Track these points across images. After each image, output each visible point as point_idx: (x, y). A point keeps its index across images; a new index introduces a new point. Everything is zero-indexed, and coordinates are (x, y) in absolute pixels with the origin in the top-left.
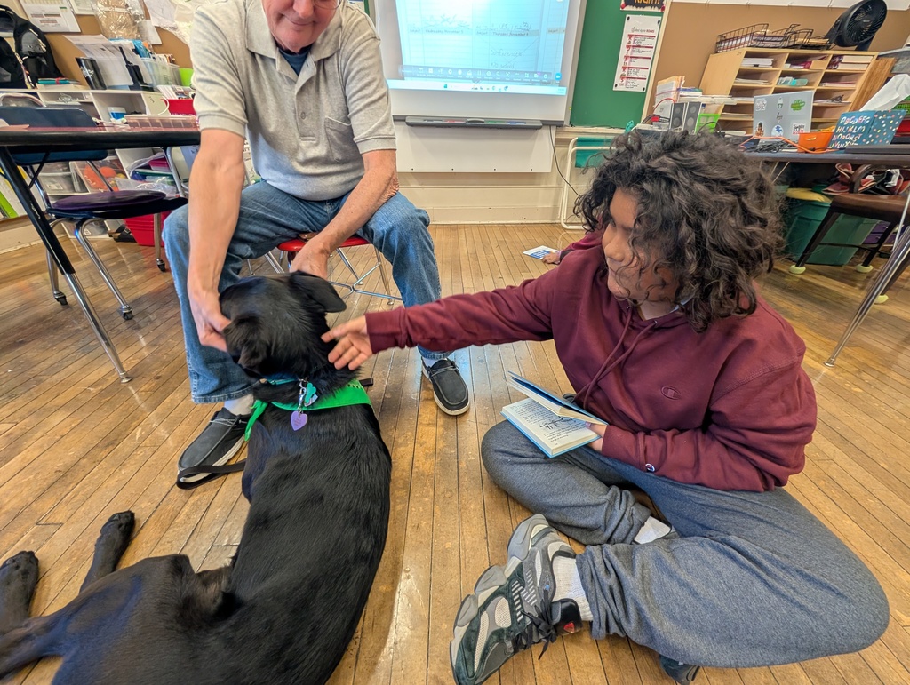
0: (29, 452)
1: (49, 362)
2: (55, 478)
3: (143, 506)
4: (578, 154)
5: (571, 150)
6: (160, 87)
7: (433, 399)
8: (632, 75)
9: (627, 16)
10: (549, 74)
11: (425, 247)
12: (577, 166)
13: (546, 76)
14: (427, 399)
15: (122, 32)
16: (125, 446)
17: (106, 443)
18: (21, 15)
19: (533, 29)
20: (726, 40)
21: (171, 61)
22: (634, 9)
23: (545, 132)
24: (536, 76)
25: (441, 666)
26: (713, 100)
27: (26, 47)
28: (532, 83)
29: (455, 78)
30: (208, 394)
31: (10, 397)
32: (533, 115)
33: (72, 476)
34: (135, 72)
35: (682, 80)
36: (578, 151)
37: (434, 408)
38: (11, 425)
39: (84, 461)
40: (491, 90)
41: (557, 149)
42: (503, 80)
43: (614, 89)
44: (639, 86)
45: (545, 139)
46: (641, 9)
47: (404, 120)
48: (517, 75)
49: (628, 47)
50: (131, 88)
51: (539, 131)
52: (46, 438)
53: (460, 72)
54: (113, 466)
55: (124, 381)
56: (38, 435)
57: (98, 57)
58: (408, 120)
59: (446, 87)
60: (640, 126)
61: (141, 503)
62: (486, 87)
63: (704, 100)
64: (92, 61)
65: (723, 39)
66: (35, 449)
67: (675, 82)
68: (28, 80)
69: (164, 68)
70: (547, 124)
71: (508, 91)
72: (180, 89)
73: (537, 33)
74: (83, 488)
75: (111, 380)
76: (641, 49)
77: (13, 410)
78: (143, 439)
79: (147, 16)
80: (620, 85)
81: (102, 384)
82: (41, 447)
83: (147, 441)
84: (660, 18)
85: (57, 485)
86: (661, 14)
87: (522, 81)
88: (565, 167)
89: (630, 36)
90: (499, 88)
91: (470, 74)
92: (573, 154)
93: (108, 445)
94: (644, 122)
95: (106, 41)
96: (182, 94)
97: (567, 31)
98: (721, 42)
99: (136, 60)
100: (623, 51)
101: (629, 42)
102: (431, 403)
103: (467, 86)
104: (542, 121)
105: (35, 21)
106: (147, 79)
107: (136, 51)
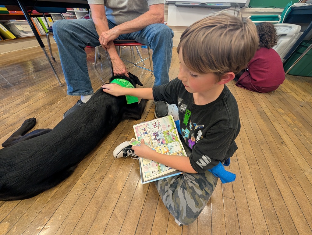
0: (31, 102)
1: (45, 77)
2: (34, 111)
3: (52, 125)
7: (154, 112)
11: (170, 45)
14: (152, 112)
16: (54, 106)
17: (50, 104)
25: (119, 211)
30: (72, 92)
31: (32, 85)
33: (38, 112)
37: (153, 116)
38: (29, 93)
39: (42, 108)
47: (175, 4)
52: (36, 99)
54: (49, 111)
55: (61, 86)
56: (34, 97)
58: (176, 4)
61: (51, 124)
66: (32, 101)
74: (39, 116)
75: (58, 85)
77: (32, 89)
78: (59, 105)
81: (55, 86)
82: (34, 101)
83: (60, 106)
85: (33, 113)
93: (50, 105)
94: (301, 1)
102: (153, 114)
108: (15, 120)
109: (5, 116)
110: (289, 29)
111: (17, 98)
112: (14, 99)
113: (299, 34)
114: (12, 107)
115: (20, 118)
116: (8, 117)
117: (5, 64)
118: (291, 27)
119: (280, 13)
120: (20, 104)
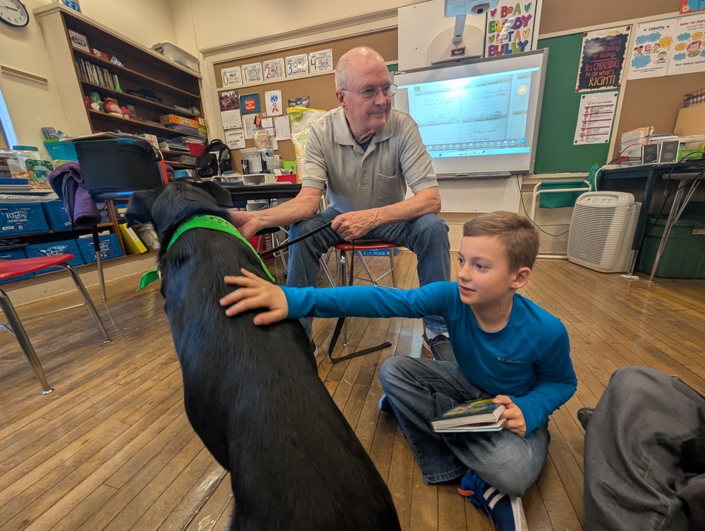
4: (542, 197)
5: (535, 193)
6: (275, 170)
8: (592, 133)
9: (582, 96)
10: (516, 140)
12: (541, 206)
13: (513, 142)
15: (264, 144)
18: (224, 143)
19: (502, 114)
20: (693, 97)
21: (280, 158)
22: (589, 90)
23: (513, 180)
24: (505, 142)
26: (692, 139)
27: (223, 158)
28: (503, 147)
29: (448, 149)
32: (505, 168)
34: (264, 164)
35: (650, 129)
36: (541, 194)
40: (473, 155)
41: (524, 194)
42: (481, 147)
43: (574, 144)
44: (602, 140)
45: (514, 186)
46: (596, 89)
48: (492, 143)
49: (586, 115)
50: (261, 172)
51: (509, 179)
53: (451, 146)
57: (250, 159)
59: (440, 155)
60: (605, 167)
62: (468, 153)
63: (681, 140)
64: (247, 161)
65: (690, 97)
67: (642, 132)
68: (219, 172)
69: (277, 161)
70: (515, 174)
71: (485, 154)
72: (283, 170)
73: (506, 116)
76: (599, 115)
79: (275, 136)
80: (579, 140)
84: (617, 92)
86: (618, 89)
87: (495, 147)
88: (530, 208)
89: (587, 108)
90: (479, 152)
91: (457, 146)
92: (537, 196)
94: (612, 163)
95: (256, 150)
96: (284, 173)
97: (529, 112)
98: (689, 99)
99: (266, 158)
100: (581, 118)
101: (587, 112)
103: (456, 154)
104: (511, 172)
105: (229, 145)
106: (269, 168)
107: (267, 154)
108: (166, 393)
109: (145, 386)
110: (614, 199)
111: (159, 353)
112: (154, 355)
113: (635, 206)
114: (153, 369)
115: (172, 387)
116: (151, 388)
117: (126, 297)
118: (617, 197)
119: (586, 178)
120: (166, 364)
